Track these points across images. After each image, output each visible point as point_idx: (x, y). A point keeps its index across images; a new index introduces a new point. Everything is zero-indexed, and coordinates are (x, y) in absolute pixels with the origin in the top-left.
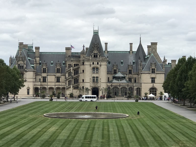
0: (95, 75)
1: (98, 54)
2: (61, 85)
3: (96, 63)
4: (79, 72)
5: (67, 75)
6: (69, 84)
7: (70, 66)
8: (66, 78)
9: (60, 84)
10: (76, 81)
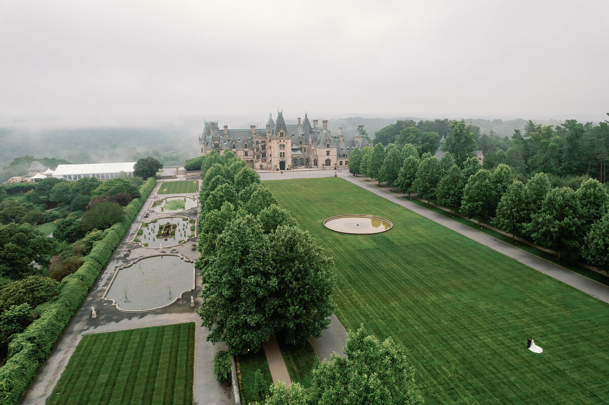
0: (282, 151)
1: (284, 133)
2: (250, 158)
3: (282, 141)
4: (266, 148)
5: (255, 150)
6: (258, 158)
7: (258, 143)
8: (254, 153)
9: (248, 157)
10: (264, 155)
